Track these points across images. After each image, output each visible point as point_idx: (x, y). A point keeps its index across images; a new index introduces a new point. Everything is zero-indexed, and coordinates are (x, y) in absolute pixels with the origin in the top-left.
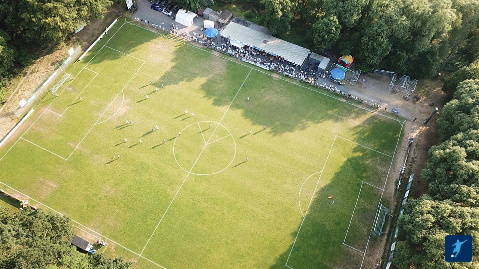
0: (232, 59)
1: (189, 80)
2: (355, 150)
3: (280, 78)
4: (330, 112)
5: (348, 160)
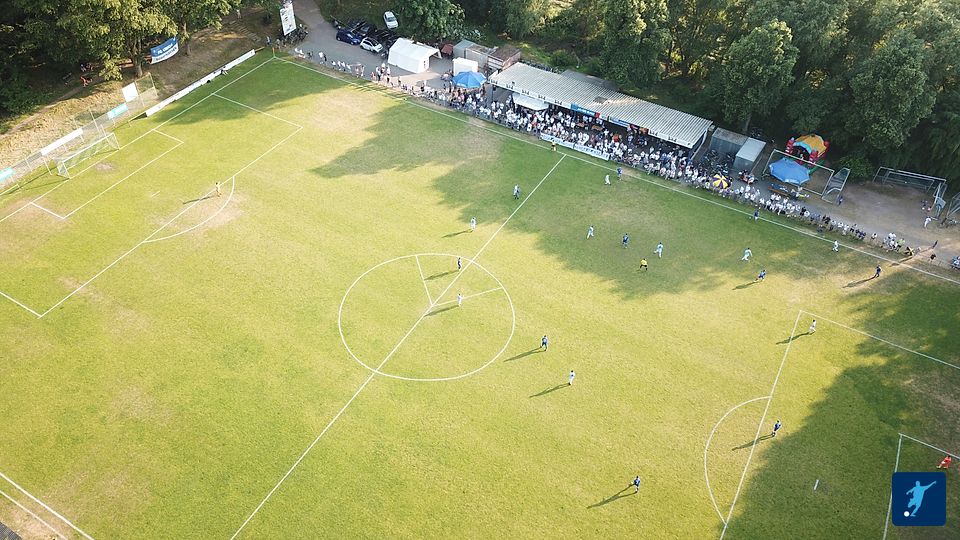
1: (405, 168)
2: (863, 349)
4: (777, 256)
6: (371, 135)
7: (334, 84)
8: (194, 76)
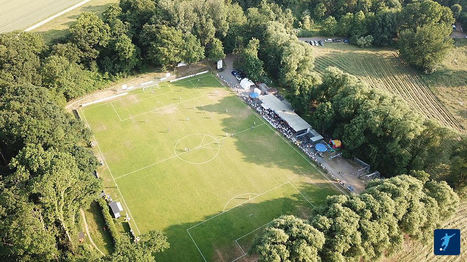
0: (256, 114)
2: (294, 195)
3: (280, 135)
5: (285, 198)
6: (219, 102)
7: (221, 86)
8: (188, 74)
